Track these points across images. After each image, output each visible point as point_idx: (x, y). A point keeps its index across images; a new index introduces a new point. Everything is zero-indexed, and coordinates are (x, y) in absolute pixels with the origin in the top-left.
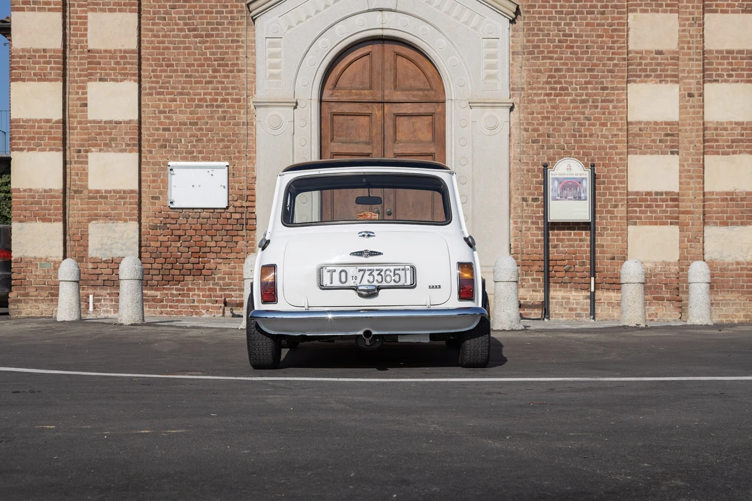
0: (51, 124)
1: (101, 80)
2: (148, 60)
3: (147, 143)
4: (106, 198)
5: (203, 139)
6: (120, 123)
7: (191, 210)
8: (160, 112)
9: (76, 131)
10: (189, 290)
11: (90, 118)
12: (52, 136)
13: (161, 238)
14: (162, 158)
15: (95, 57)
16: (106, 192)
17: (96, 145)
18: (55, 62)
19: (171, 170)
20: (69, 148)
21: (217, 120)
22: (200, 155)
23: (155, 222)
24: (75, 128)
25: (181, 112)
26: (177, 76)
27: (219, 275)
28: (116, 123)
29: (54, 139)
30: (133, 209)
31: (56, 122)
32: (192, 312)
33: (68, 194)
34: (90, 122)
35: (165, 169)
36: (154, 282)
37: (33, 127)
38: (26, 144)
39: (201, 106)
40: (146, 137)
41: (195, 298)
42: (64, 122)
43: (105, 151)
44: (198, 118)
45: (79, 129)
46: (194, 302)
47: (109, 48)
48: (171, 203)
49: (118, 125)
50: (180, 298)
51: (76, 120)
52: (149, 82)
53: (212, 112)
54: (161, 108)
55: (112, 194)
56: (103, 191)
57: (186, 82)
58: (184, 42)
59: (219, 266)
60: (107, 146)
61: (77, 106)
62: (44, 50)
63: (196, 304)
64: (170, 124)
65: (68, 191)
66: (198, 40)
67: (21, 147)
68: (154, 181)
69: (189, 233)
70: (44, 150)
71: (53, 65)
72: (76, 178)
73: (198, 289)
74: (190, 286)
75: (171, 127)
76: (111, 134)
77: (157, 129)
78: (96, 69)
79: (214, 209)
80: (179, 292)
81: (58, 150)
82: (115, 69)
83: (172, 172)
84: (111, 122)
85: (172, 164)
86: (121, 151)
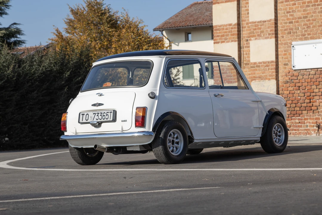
0: (232, 26)
3: (281, 32)
4: (259, 66)
5: (310, 26)
6: (265, 21)
7: (305, 70)
8: (288, 12)
9: (245, 29)
10: (305, 119)
11: (251, 20)
12: (233, 33)
13: (290, 88)
14: (289, 40)
16: (260, 63)
17: (254, 36)
20: (243, 39)
21: (318, 14)
22: (309, 36)
23: (286, 79)
24: (245, 27)
25: (299, 11)
27: (321, 110)
29: (233, 35)
30: (273, 72)
31: (235, 25)
32: (306, 133)
33: (242, 66)
34: (250, 23)
35: (290, 47)
37: (223, 29)
38: (220, 39)
39: (308, 6)
40: (281, 28)
41: (308, 124)
42: (239, 24)
43: (258, 39)
44: (308, 14)
45: (247, 27)
46: (307, 127)
48: (294, 67)
49: (264, 23)
50: (300, 124)
51: (245, 22)
53: (315, 9)
54: (288, 10)
55: (262, 64)
56: (258, 63)
59: (321, 104)
60: (259, 36)
61: (245, 14)
63: (309, 128)
64: (293, 19)
65: (242, 64)
67: (218, 41)
68: (285, 54)
69: (304, 84)
70: (228, 42)
72: (246, 56)
73: (310, 118)
74: (305, 117)
75: (293, 21)
76: (261, 29)
77: (286, 23)
79: (317, 69)
80: (299, 121)
81: (235, 41)
83: (294, 48)
84: (260, 22)
85: (294, 43)
86: (266, 38)
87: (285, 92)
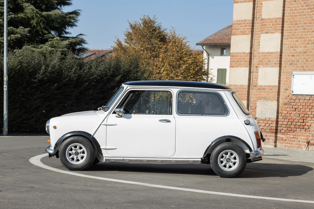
0: (245, 55)
1: (266, 33)
2: (287, 22)
3: (284, 63)
4: (264, 89)
5: (308, 60)
6: (273, 53)
7: (301, 96)
8: (291, 47)
9: (256, 57)
10: (298, 136)
11: (261, 51)
12: (246, 60)
13: (288, 109)
14: (291, 70)
15: (264, 22)
16: (265, 86)
17: (262, 64)
18: (249, 26)
19: (293, 76)
20: (253, 66)
22: (307, 68)
23: (286, 101)
25: (300, 47)
26: (299, 29)
27: (312, 129)
28: (271, 53)
29: (246, 61)
30: (275, 95)
31: (248, 54)
32: (298, 147)
33: (251, 87)
34: (261, 53)
35: (291, 75)
36: (284, 131)
37: (238, 56)
38: (235, 64)
39: (308, 44)
40: (284, 60)
41: (300, 140)
42: (251, 53)
43: (266, 67)
44: (307, 50)
45: (257, 56)
47: (270, 18)
48: (292, 92)
50: (294, 139)
51: (256, 52)
52: (287, 33)
54: (292, 45)
55: (267, 87)
56: (264, 86)
57: (303, 32)
58: (303, 12)
59: (312, 125)
60: (267, 65)
61: (257, 46)
62: (245, 20)
63: (300, 143)
64: (295, 53)
65: (251, 86)
66: (309, 10)
67: (233, 65)
68: (286, 81)
69: (300, 107)
70: (241, 67)
71: (248, 27)
72: (255, 79)
73: (302, 135)
74: (299, 134)
75: (295, 54)
76: (268, 59)
77: (289, 56)
78: (264, 28)
79: (311, 95)
80: (293, 137)
81: (247, 67)
82: (272, 27)
84: (269, 53)
85: (294, 73)
86: (272, 67)
87: (284, 112)
